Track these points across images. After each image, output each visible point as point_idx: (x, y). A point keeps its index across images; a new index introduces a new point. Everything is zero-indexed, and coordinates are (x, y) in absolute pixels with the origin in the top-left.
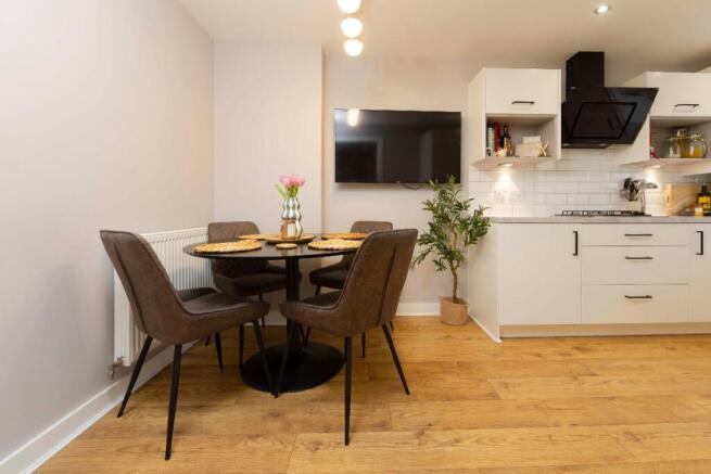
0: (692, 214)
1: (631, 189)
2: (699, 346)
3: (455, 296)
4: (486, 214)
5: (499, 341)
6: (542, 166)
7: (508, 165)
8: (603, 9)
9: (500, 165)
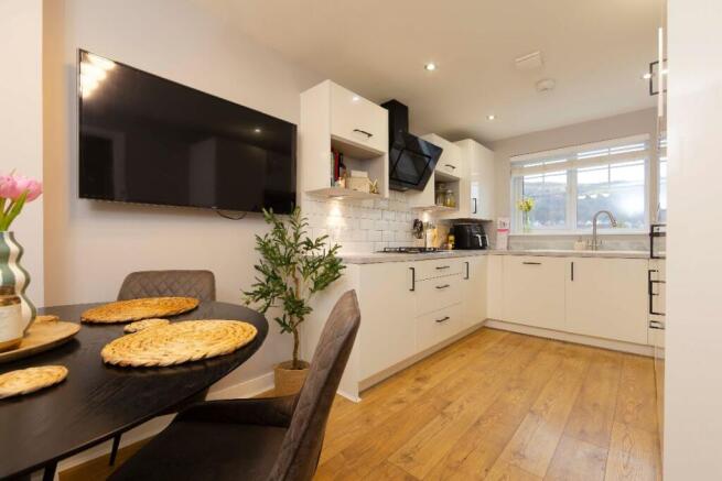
0: (447, 248)
1: (418, 228)
2: (470, 347)
3: (295, 359)
4: (339, 254)
5: (359, 400)
6: (366, 203)
7: (340, 198)
8: (431, 67)
9: (331, 196)
